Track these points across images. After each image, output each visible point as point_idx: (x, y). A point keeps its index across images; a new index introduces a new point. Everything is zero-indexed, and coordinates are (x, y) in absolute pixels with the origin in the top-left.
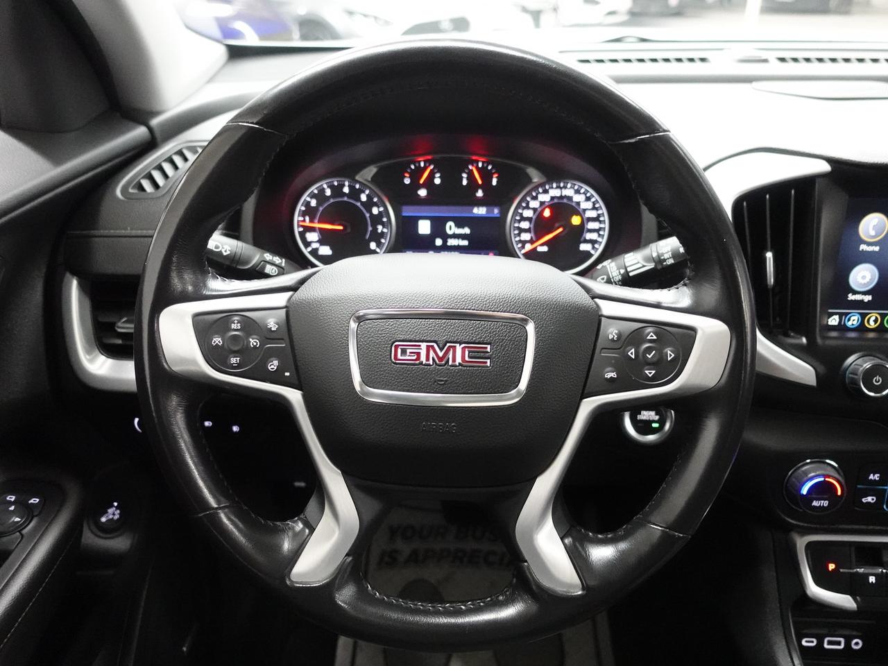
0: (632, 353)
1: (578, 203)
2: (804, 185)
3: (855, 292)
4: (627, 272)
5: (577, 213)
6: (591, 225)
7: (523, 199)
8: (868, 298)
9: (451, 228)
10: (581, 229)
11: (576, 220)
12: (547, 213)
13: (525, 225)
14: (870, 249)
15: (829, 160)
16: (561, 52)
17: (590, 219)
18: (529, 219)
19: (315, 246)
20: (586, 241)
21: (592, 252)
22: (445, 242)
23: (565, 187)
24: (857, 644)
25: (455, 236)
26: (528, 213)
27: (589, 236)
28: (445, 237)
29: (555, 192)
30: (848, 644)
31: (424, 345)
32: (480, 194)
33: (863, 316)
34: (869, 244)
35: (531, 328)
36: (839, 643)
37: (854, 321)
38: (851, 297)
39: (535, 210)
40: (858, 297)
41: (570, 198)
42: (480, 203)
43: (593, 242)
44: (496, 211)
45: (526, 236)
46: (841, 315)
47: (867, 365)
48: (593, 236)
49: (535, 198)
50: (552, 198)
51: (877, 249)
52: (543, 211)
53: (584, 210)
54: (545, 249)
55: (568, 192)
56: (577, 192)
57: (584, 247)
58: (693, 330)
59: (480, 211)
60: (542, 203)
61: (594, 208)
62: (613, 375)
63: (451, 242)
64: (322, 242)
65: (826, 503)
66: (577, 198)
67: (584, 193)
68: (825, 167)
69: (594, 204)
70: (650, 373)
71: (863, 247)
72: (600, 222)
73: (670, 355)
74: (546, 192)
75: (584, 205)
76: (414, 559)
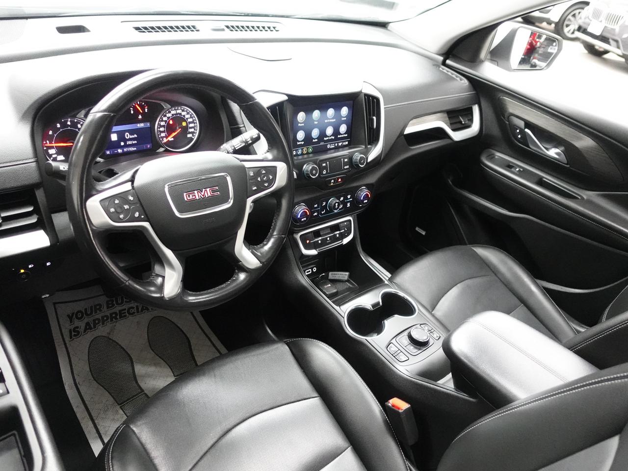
0: (259, 179)
1: (184, 116)
2: (280, 105)
3: (299, 141)
4: (235, 148)
5: (185, 121)
6: (191, 125)
7: (161, 118)
8: (303, 143)
9: (128, 136)
10: (186, 128)
11: (184, 124)
12: (171, 122)
13: (162, 129)
14: (301, 125)
15: (287, 95)
16: (122, 22)
17: (190, 123)
18: (164, 126)
19: (54, 156)
20: (190, 133)
21: (193, 137)
22: (125, 143)
23: (178, 109)
24: (315, 270)
25: (130, 139)
26: (163, 123)
27: (191, 130)
28: (125, 140)
29: (173, 112)
30: (312, 270)
31: (196, 192)
32: (140, 117)
33: (302, 149)
34: (301, 123)
35: (229, 179)
36: (310, 271)
37: (300, 152)
38: (298, 143)
39: (166, 121)
40: (300, 143)
41: (180, 114)
42: (140, 121)
43: (192, 133)
44: (148, 124)
45: (163, 135)
46: (296, 150)
47: (310, 168)
48: (192, 130)
49: (165, 116)
50: (173, 115)
51: (303, 125)
52: (169, 121)
53: (187, 119)
54: (172, 139)
55: (179, 111)
56: (183, 111)
57: (189, 136)
58: (275, 167)
59: (141, 125)
60: (168, 118)
61: (191, 117)
62: (255, 188)
63: (129, 143)
64: (58, 153)
65: (305, 219)
66: (183, 113)
67: (186, 111)
68: (286, 98)
69: (191, 115)
70: (266, 185)
71: (299, 125)
72: (194, 123)
73: (271, 177)
74: (170, 112)
75: (187, 116)
76: (88, 327)
